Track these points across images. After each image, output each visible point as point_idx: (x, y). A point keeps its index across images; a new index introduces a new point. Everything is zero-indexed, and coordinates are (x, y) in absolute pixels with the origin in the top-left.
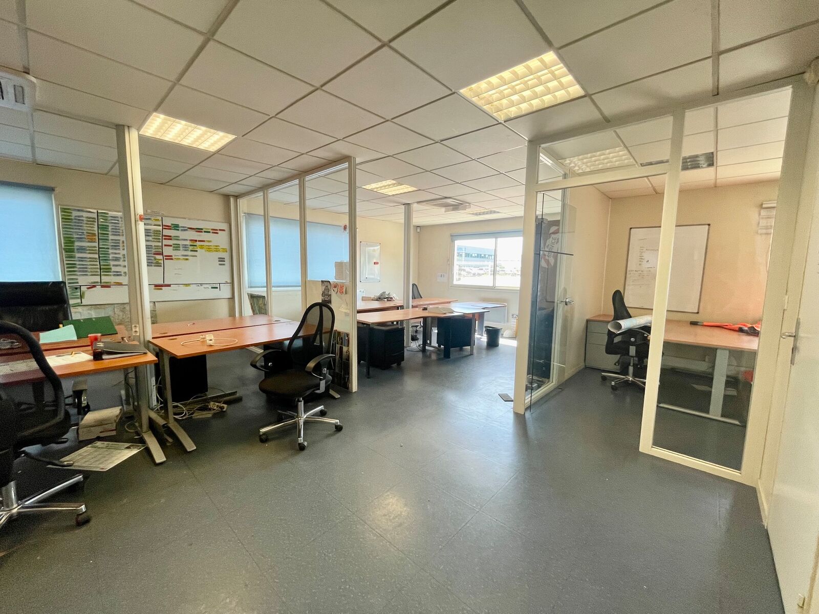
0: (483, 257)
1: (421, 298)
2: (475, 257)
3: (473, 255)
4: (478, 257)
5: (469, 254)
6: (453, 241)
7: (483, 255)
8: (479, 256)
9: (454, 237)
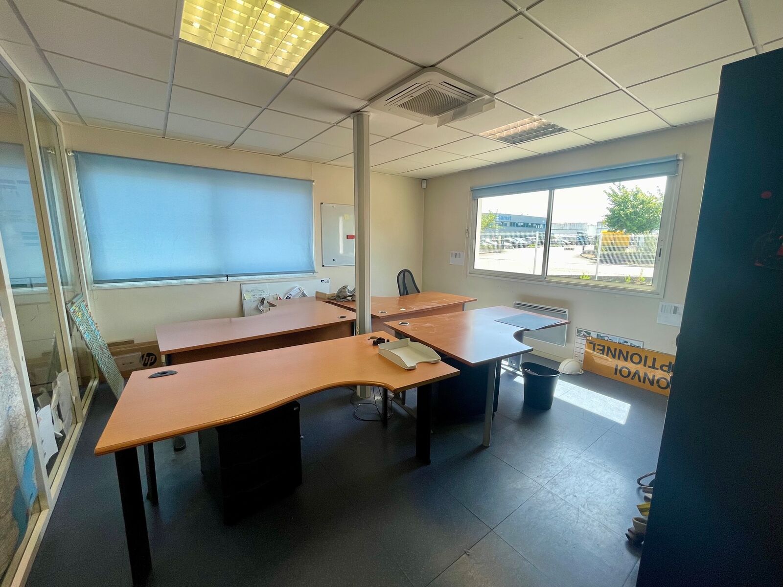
0: (530, 226)
1: (419, 292)
2: (522, 226)
3: (519, 224)
4: (524, 226)
5: (514, 223)
6: (476, 200)
7: (530, 224)
8: (526, 225)
9: (478, 192)
